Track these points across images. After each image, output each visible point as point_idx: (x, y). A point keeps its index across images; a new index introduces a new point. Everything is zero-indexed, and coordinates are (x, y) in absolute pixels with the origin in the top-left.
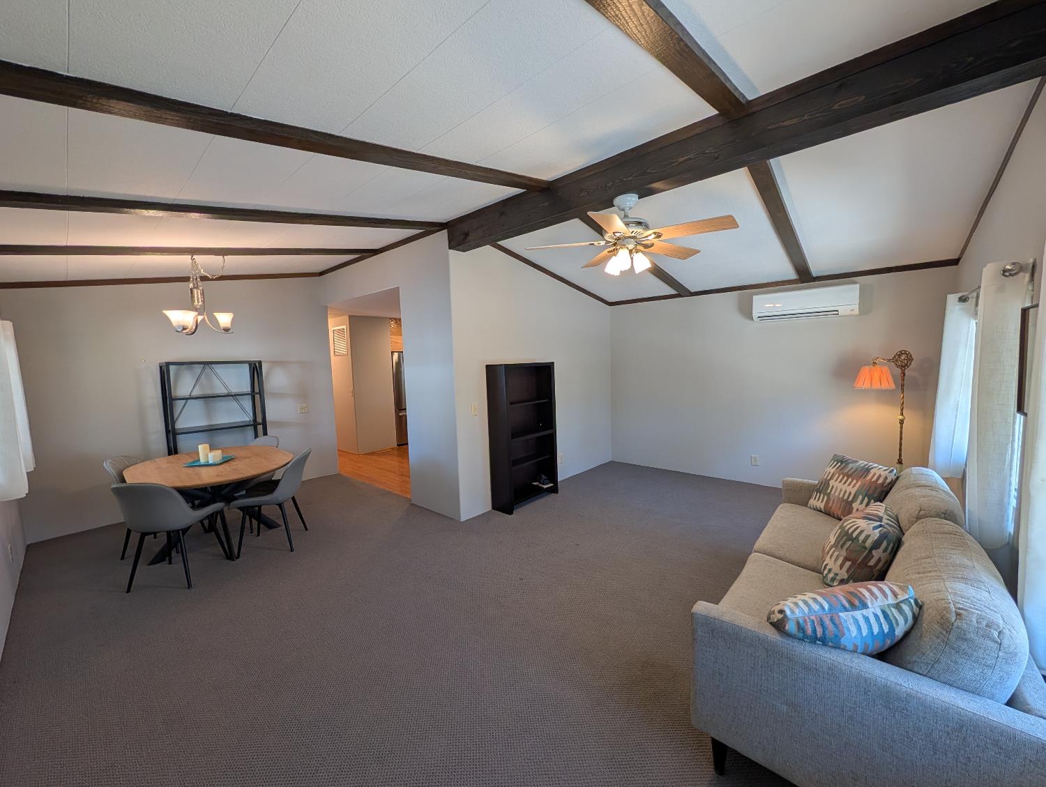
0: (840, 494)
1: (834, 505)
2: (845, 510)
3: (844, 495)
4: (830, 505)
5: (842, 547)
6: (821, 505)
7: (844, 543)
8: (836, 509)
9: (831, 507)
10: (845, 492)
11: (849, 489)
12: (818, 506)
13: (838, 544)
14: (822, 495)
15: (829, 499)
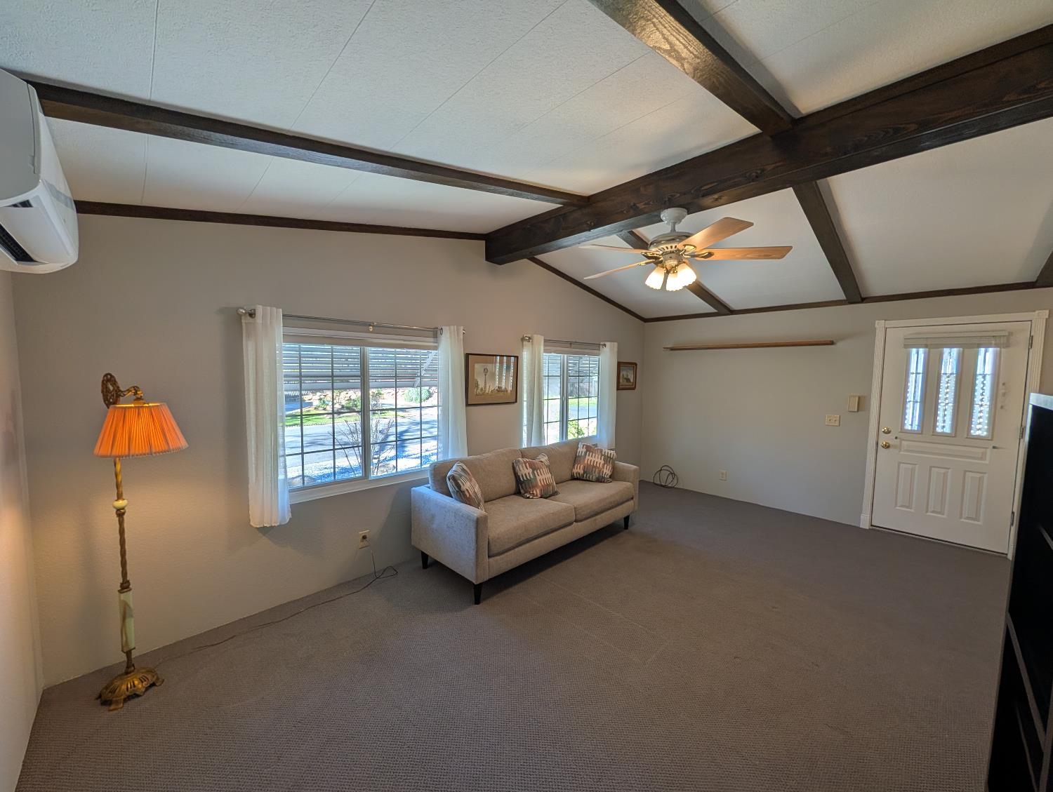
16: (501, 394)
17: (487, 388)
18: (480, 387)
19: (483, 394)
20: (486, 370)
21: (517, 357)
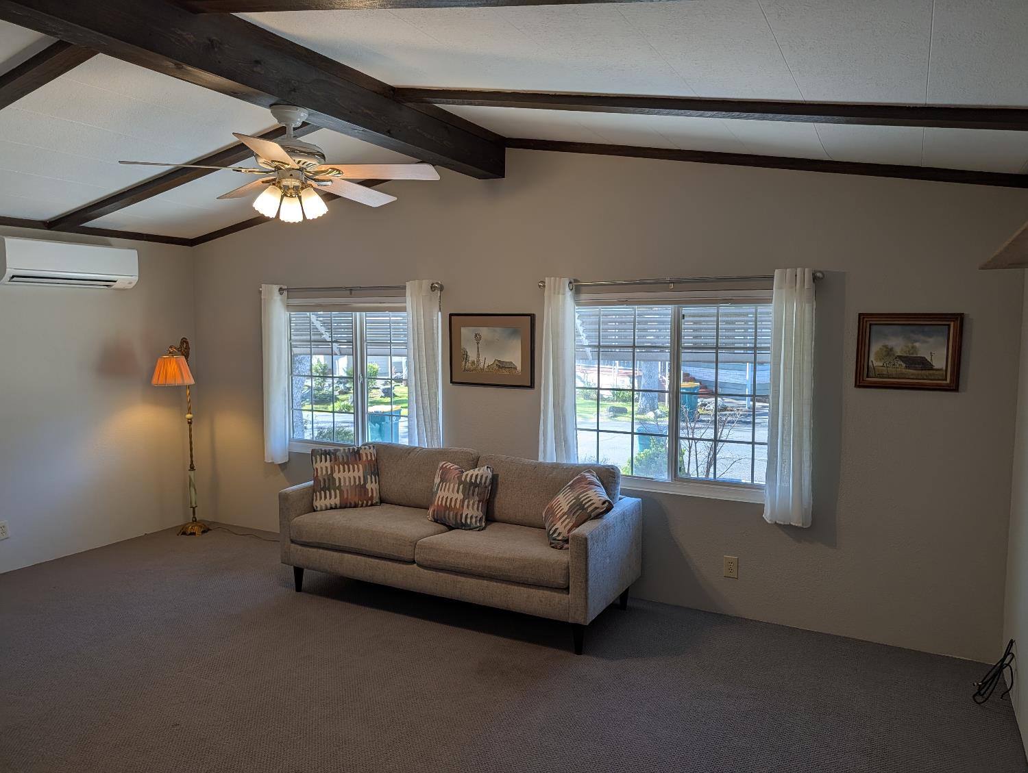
0: (350, 482)
1: (349, 495)
2: (361, 495)
3: (355, 482)
4: (345, 496)
5: (473, 495)
6: (336, 501)
7: (474, 491)
8: (353, 498)
9: (347, 498)
10: (355, 478)
11: (356, 474)
12: (333, 503)
13: (467, 496)
14: (332, 491)
15: (341, 493)
16: (505, 372)
17: (482, 359)
18: (471, 359)
19: (474, 370)
20: (478, 337)
21: (532, 316)
